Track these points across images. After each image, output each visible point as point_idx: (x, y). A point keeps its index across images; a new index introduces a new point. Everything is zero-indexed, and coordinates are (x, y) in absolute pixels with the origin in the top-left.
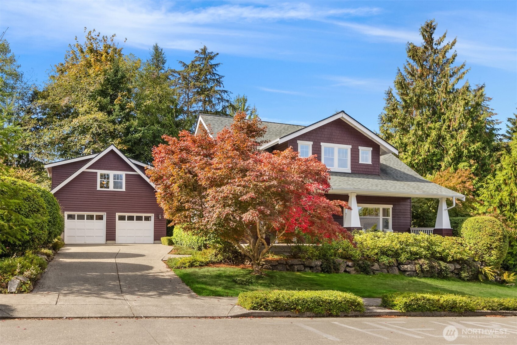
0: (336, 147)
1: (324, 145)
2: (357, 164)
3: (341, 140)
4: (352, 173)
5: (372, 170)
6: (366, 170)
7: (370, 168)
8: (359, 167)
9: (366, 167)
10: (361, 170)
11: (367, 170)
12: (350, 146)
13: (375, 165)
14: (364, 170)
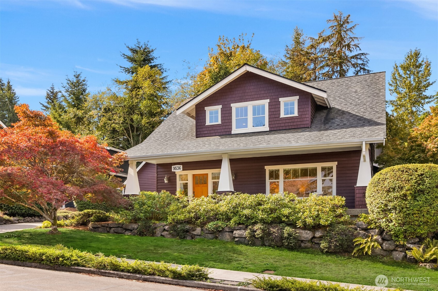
0: (250, 105)
1: (234, 106)
2: (277, 119)
3: (256, 96)
4: (270, 131)
5: (299, 123)
6: (289, 124)
7: (296, 120)
8: (281, 122)
9: (290, 121)
10: (283, 125)
11: (292, 124)
12: (268, 101)
13: (303, 116)
14: (287, 124)
